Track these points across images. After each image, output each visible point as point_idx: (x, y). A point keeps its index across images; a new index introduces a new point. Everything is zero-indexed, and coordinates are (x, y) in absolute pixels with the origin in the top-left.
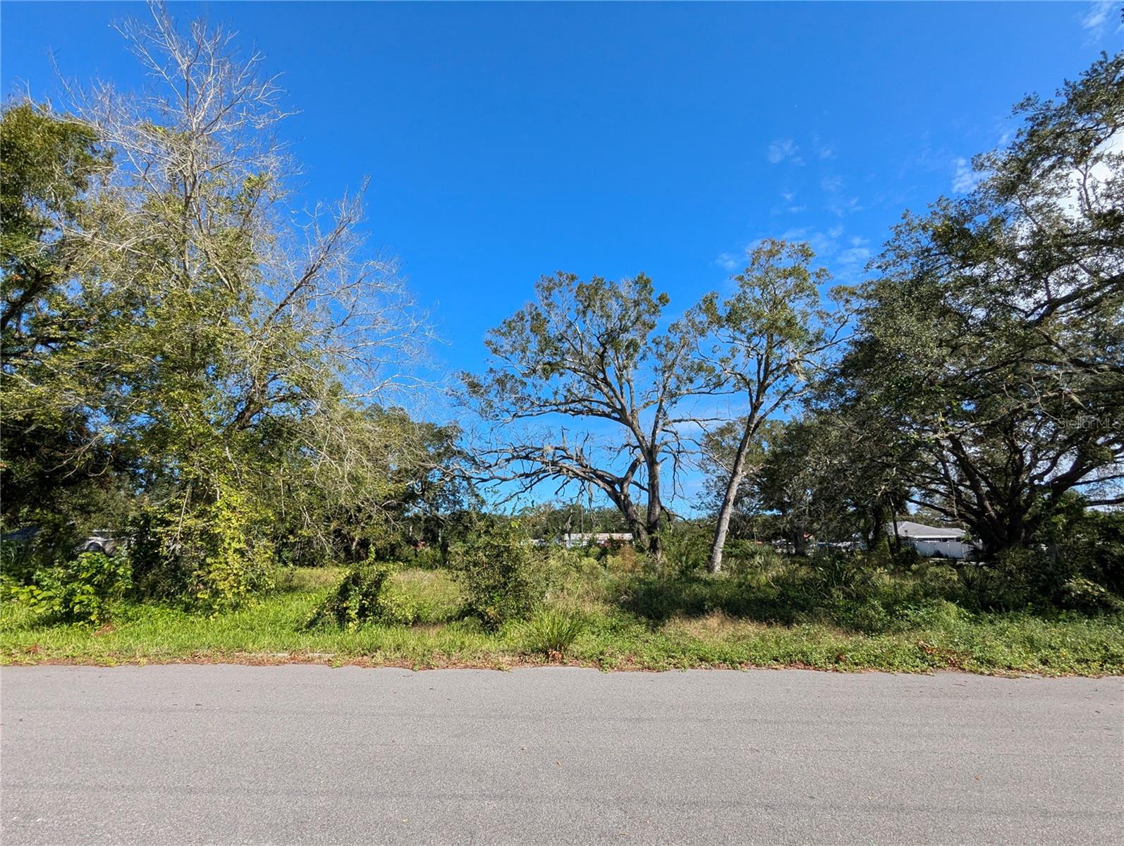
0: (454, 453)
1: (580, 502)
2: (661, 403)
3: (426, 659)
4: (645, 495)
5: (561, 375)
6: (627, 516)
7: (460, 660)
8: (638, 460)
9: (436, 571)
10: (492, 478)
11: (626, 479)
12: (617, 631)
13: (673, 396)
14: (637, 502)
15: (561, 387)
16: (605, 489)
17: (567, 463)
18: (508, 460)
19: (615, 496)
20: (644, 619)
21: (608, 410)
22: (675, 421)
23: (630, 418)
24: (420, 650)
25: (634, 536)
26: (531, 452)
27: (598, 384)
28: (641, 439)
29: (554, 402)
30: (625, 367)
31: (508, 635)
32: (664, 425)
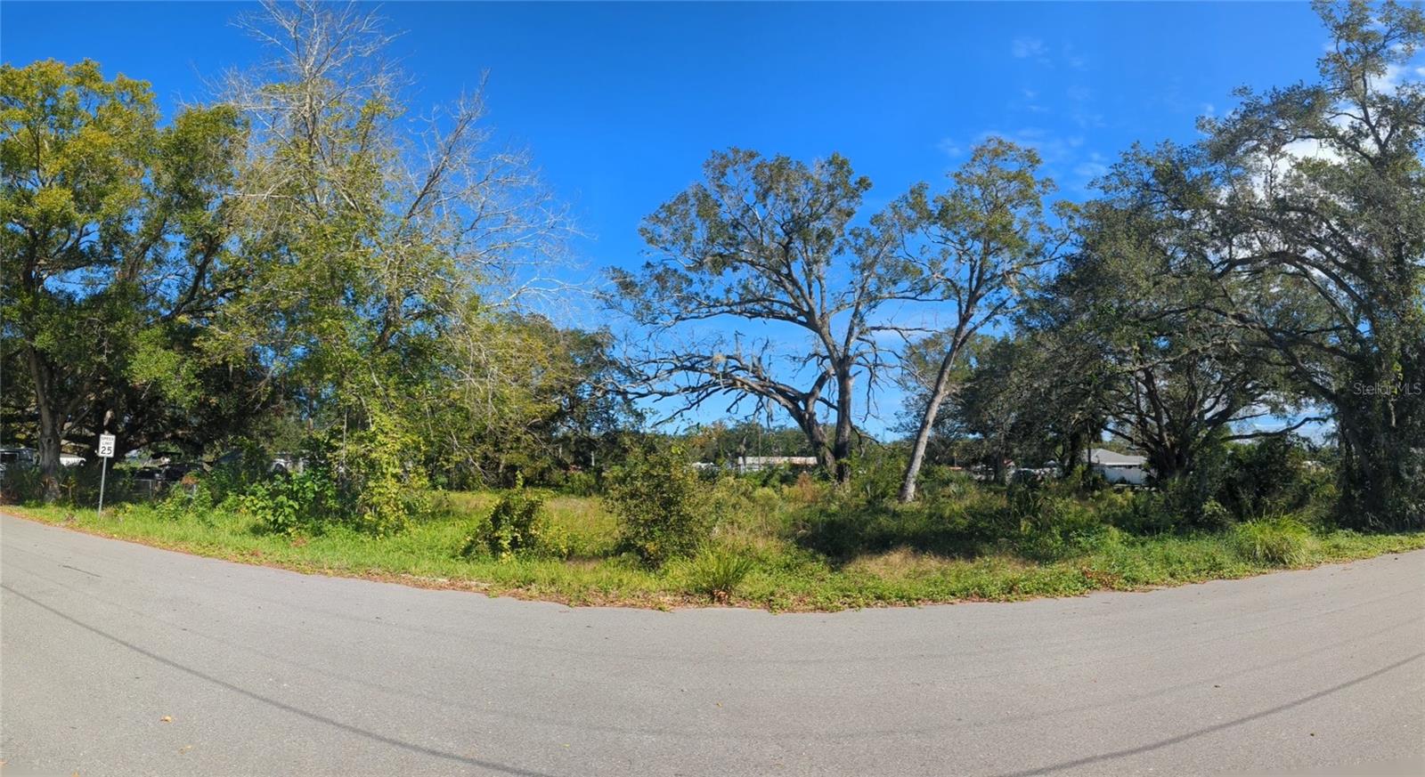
0: (605, 364)
1: (757, 421)
2: (857, 308)
3: (582, 595)
4: (834, 414)
5: (735, 269)
6: (812, 437)
7: (618, 597)
8: (827, 373)
9: (589, 499)
10: (650, 393)
11: (812, 394)
12: (791, 570)
13: (873, 300)
14: (824, 421)
15: (735, 284)
16: (786, 407)
17: (741, 375)
18: (670, 372)
19: (797, 414)
20: (822, 557)
21: (791, 312)
22: (874, 328)
23: (820, 323)
24: (575, 585)
25: (818, 460)
26: (697, 362)
27: (781, 281)
28: (831, 348)
29: (726, 302)
30: (816, 262)
31: (670, 573)
32: (861, 333)
